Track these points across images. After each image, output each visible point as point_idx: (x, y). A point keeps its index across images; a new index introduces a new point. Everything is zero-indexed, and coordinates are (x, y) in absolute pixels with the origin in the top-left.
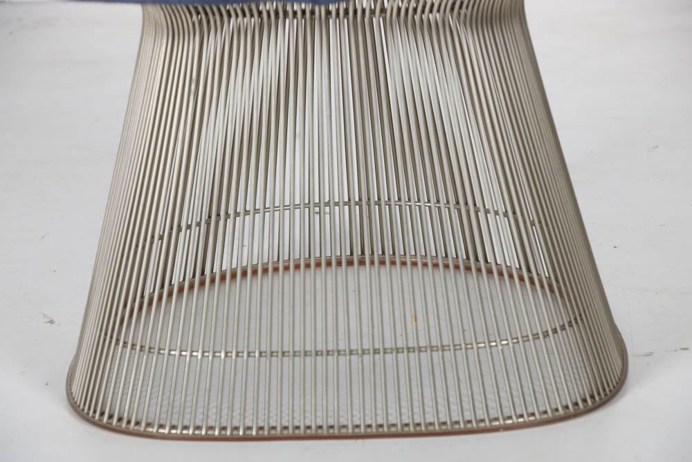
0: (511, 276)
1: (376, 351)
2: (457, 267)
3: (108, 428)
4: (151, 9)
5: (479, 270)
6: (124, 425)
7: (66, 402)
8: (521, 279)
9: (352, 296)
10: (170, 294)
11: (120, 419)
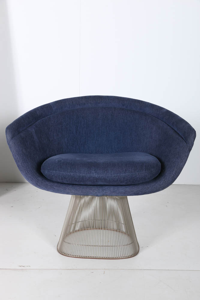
0: (124, 233)
1: (103, 246)
2: (115, 231)
3: (63, 255)
4: (73, 195)
5: (118, 231)
6: (64, 254)
7: (57, 250)
8: (126, 234)
9: (100, 234)
10: (75, 232)
11: (64, 253)
